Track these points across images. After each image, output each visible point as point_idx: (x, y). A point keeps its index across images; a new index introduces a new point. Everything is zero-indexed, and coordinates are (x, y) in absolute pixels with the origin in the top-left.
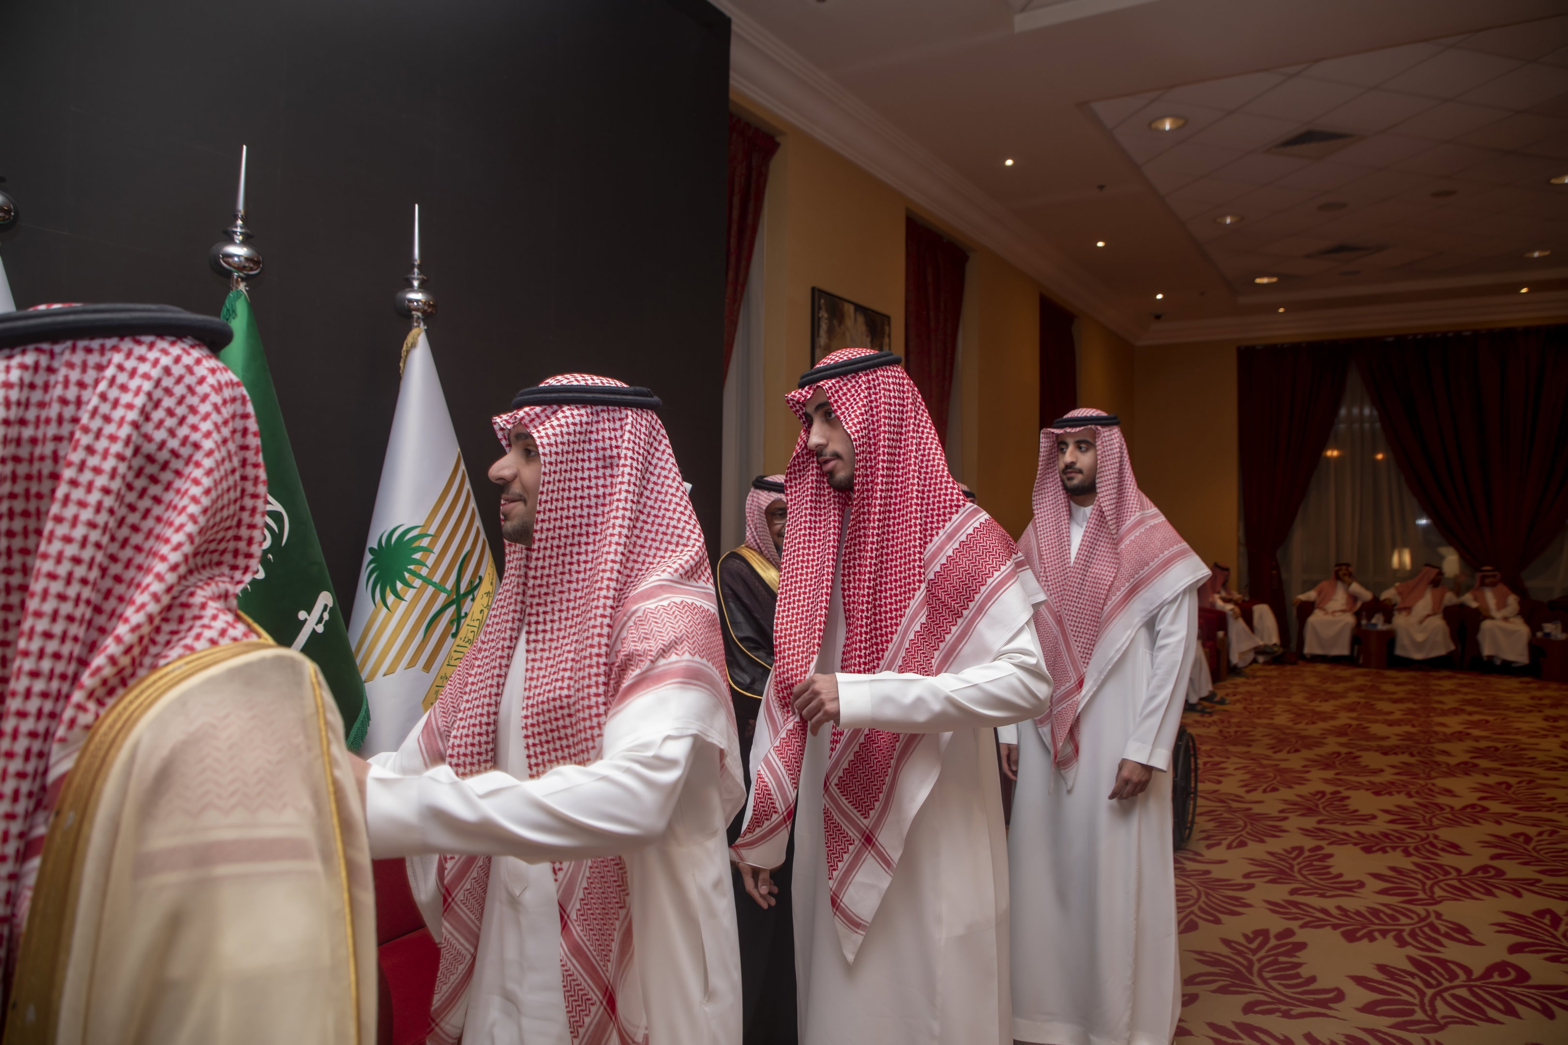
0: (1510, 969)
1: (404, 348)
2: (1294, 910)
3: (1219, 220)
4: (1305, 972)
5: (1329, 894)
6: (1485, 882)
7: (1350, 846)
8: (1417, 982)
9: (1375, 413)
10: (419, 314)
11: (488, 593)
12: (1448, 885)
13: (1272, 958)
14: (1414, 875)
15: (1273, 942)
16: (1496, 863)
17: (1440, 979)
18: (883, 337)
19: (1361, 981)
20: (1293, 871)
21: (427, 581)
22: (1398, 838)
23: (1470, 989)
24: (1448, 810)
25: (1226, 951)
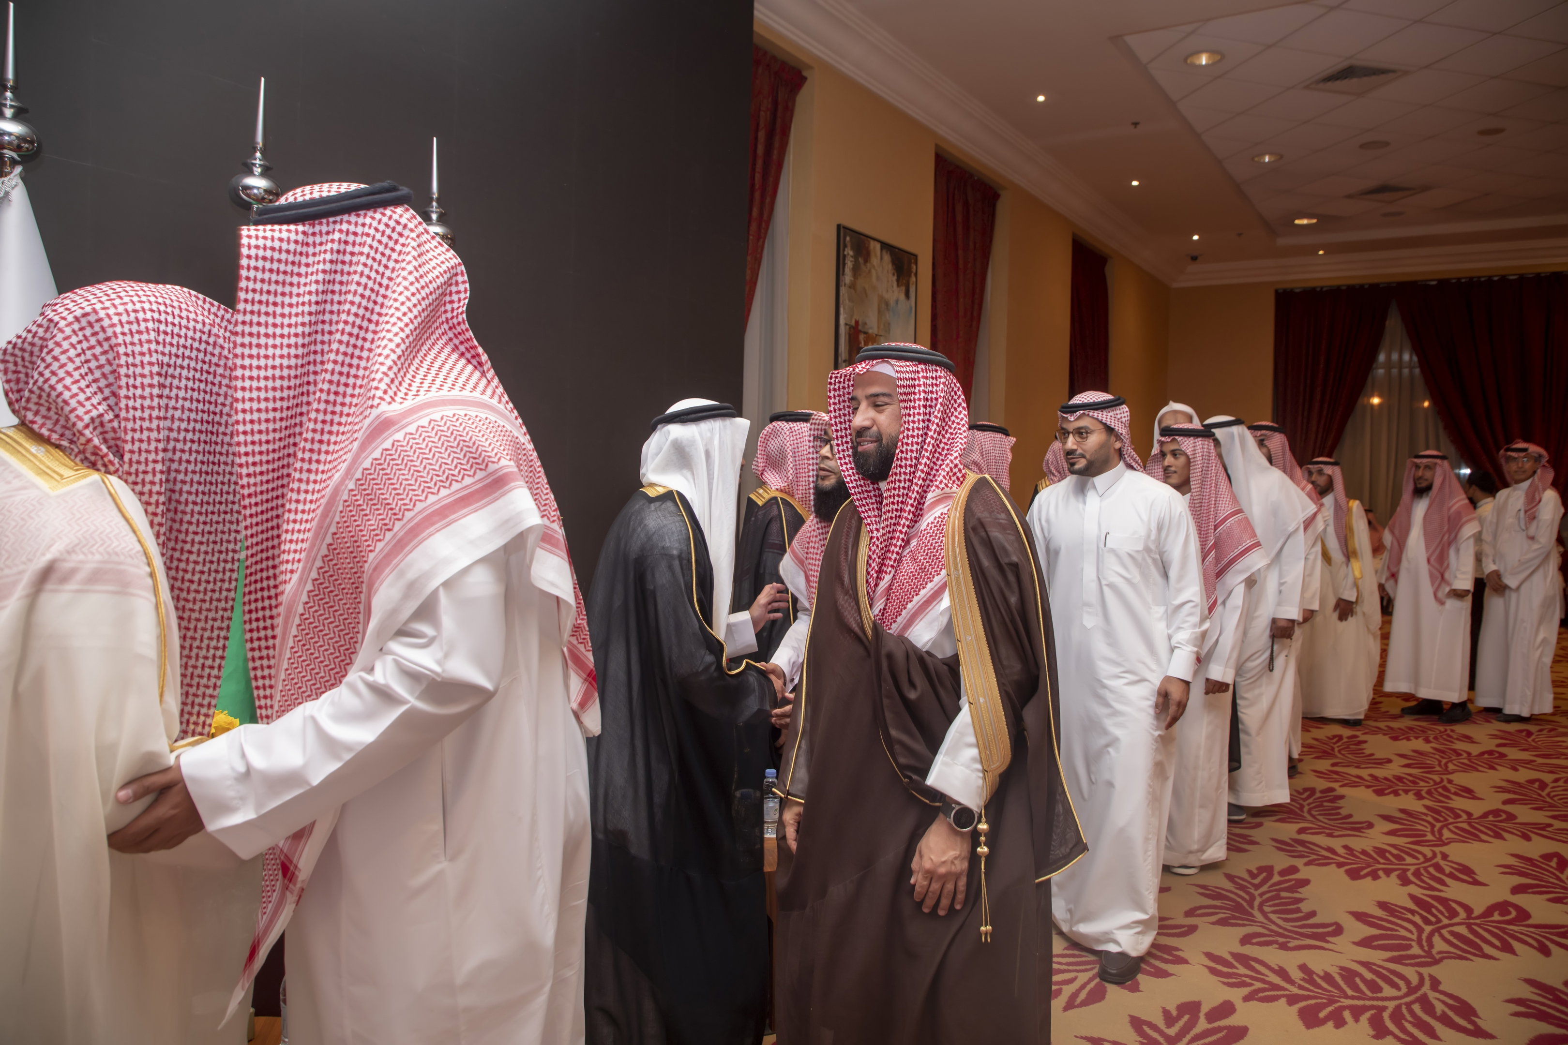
0: (1510, 909)
2: (1300, 848)
3: (1256, 159)
4: (1305, 907)
5: (1337, 833)
6: (1495, 826)
7: (1363, 788)
8: (1417, 919)
9: (1415, 358)
12: (1457, 827)
13: (1274, 893)
14: (1424, 817)
15: (1276, 878)
16: (1509, 808)
17: (1440, 916)
18: (910, 276)
19: (1360, 916)
20: (1303, 811)
22: (1410, 781)
23: (1469, 927)
24: (1465, 755)
25: (1228, 885)
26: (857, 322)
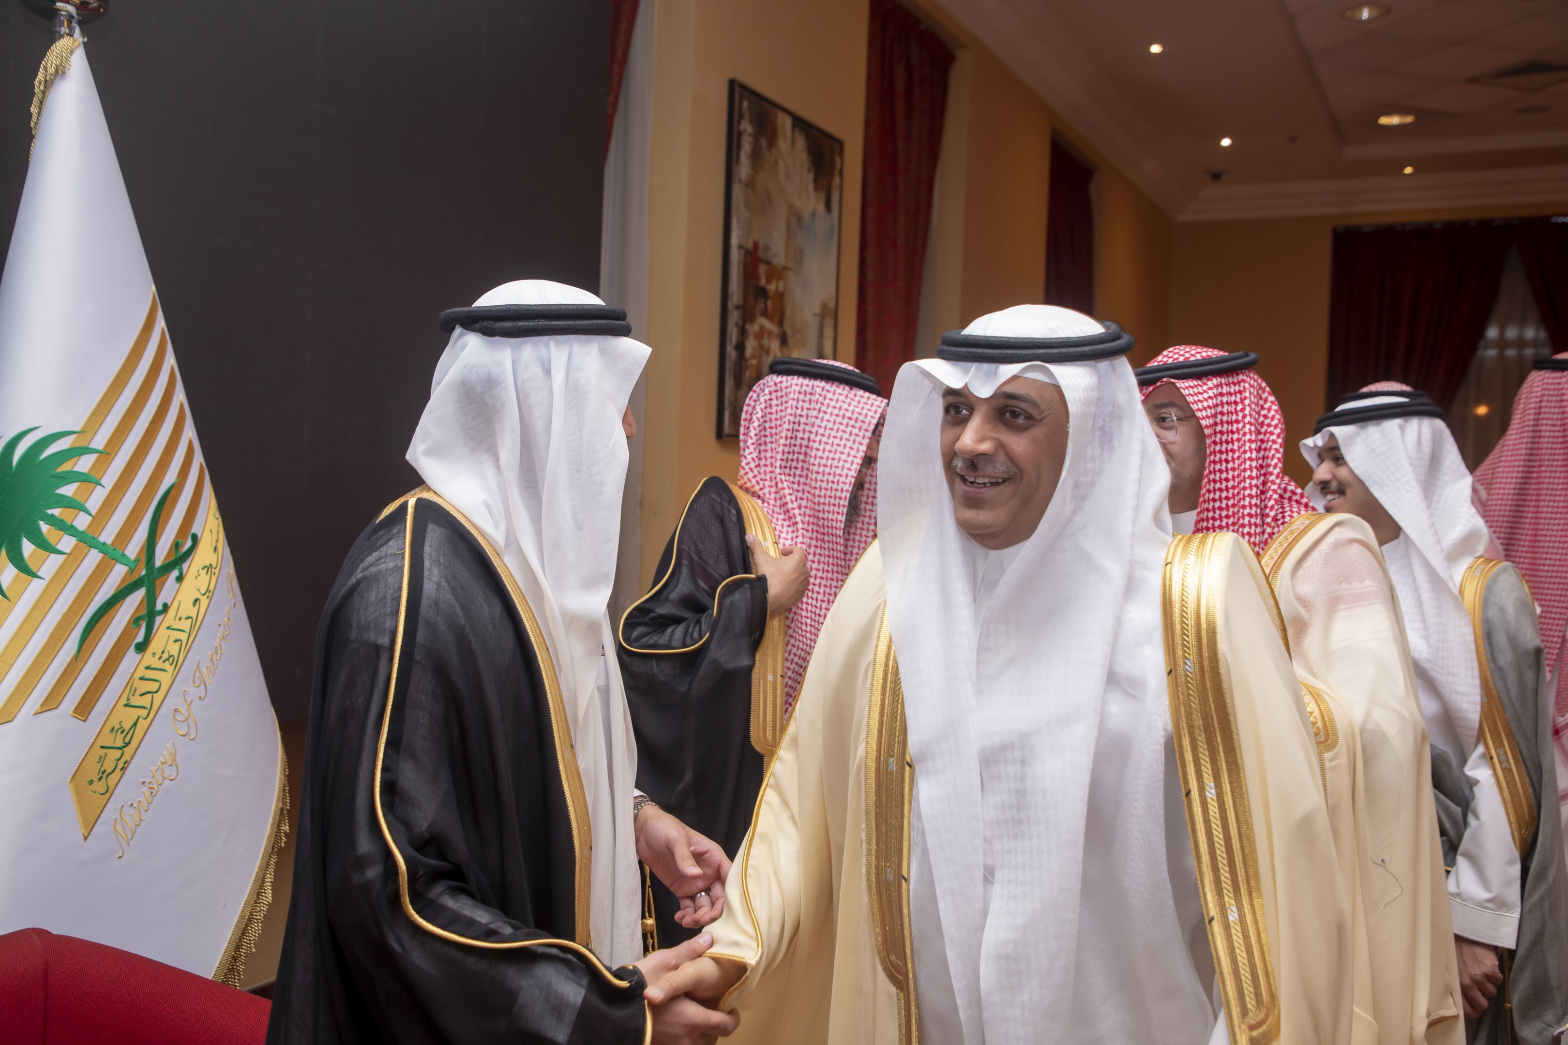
1: (40, 76)
9: (1543, 334)
10: (72, 9)
11: (209, 568)
18: (831, 174)
21: (87, 540)
26: (756, 245)
